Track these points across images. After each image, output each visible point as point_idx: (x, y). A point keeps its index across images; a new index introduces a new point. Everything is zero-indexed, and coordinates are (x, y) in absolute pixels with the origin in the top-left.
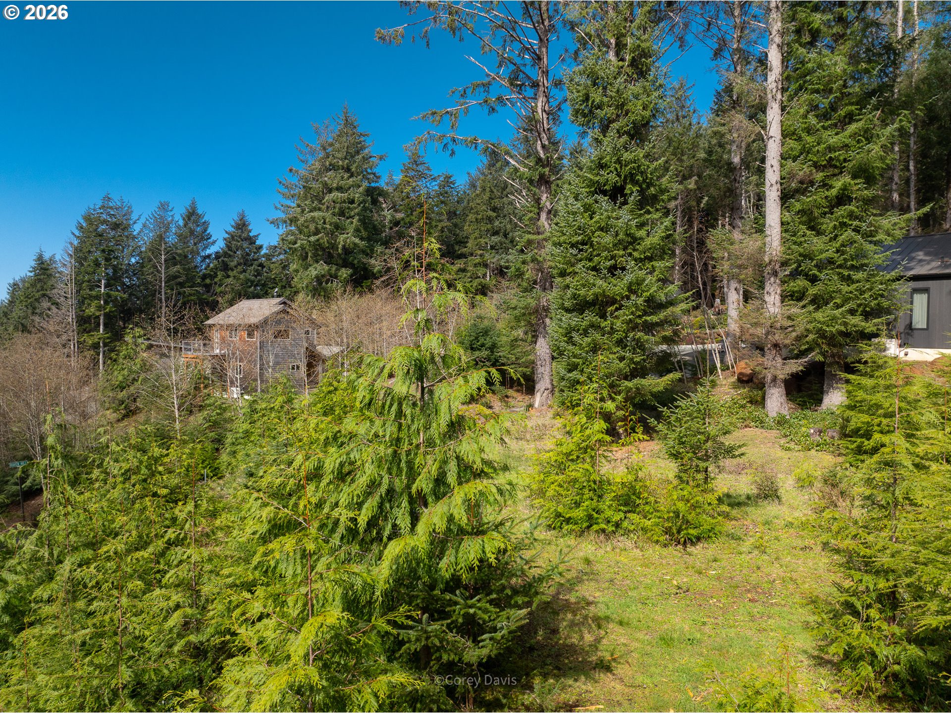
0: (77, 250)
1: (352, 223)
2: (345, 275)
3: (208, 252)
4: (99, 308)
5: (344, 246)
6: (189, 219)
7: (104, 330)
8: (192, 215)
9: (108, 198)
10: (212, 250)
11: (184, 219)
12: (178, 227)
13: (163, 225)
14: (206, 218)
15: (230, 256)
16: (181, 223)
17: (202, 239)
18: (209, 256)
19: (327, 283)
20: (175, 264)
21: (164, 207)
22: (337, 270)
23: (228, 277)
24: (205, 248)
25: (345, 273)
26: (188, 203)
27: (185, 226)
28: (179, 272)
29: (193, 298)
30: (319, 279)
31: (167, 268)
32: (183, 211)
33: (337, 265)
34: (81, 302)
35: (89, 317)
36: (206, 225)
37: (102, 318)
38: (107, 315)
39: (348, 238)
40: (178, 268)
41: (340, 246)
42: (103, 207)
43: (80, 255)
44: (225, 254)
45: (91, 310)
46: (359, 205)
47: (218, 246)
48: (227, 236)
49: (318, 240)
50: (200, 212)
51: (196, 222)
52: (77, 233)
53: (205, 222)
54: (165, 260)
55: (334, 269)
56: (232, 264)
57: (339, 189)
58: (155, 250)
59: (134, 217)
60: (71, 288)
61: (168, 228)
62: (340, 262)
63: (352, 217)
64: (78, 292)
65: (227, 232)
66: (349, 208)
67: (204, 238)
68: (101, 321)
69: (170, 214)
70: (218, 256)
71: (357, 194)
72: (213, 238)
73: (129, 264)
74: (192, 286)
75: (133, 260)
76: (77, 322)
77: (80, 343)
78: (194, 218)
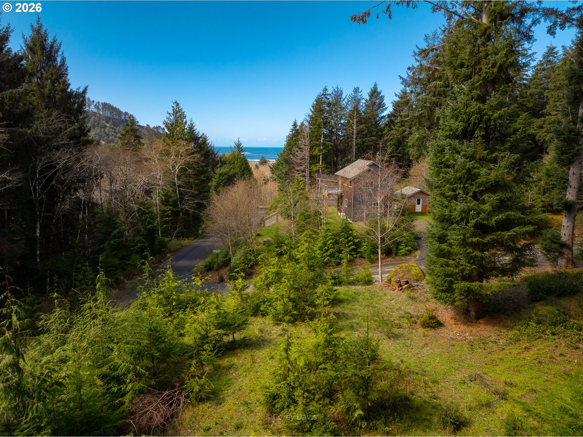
0: (311, 117)
3: (383, 114)
4: (320, 150)
6: (372, 95)
7: (322, 163)
8: (375, 93)
9: (326, 89)
10: (385, 113)
11: (370, 96)
12: (366, 100)
13: (356, 100)
14: (382, 94)
15: (395, 116)
16: (368, 98)
17: (380, 107)
18: (383, 117)
19: (426, 142)
20: (361, 124)
21: (356, 90)
23: (392, 129)
24: (382, 112)
26: (372, 86)
27: (370, 99)
28: (363, 128)
29: (371, 143)
30: (421, 139)
31: (357, 126)
32: (369, 90)
34: (312, 148)
35: (316, 155)
36: (382, 97)
37: (321, 156)
38: (323, 154)
40: (362, 126)
42: (323, 94)
43: (313, 120)
44: (393, 115)
45: (316, 152)
47: (389, 109)
48: (394, 103)
49: (421, 115)
50: (379, 90)
51: (376, 97)
52: (313, 110)
53: (381, 97)
54: (357, 122)
58: (351, 116)
59: (344, 96)
60: (307, 141)
61: (358, 101)
64: (310, 142)
67: (381, 106)
68: (321, 158)
69: (360, 94)
70: (389, 116)
72: (386, 106)
73: (341, 123)
74: (371, 137)
75: (342, 121)
76: (310, 158)
77: (310, 169)
78: (375, 94)
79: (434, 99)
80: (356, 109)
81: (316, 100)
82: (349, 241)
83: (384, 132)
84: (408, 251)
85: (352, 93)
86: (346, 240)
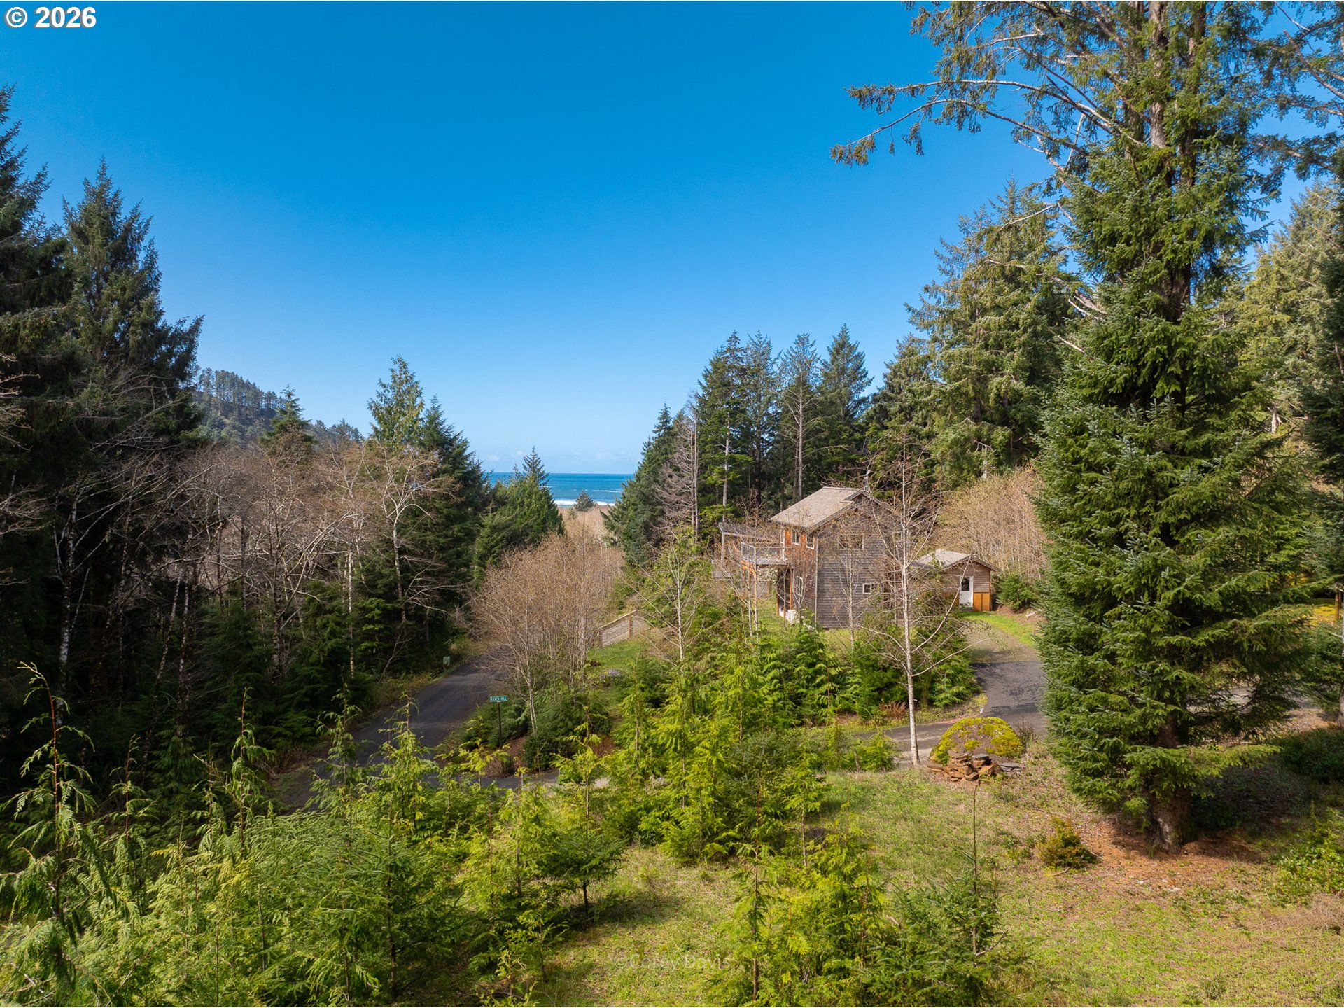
0: (703, 401)
1: (1012, 358)
2: (1001, 438)
3: (862, 395)
4: (722, 474)
5: (998, 395)
6: (838, 353)
7: (727, 503)
8: (842, 348)
9: (735, 339)
10: (867, 392)
11: (831, 353)
12: (825, 364)
13: (802, 363)
14: (859, 350)
15: (891, 399)
16: (828, 358)
17: (855, 379)
18: (864, 400)
19: (973, 450)
20: (816, 415)
21: (803, 341)
22: (991, 430)
23: (886, 428)
24: (861, 388)
25: (1001, 434)
26: (837, 332)
27: (833, 362)
28: (819, 425)
29: (837, 458)
30: (961, 443)
31: (806, 420)
32: (830, 342)
33: (992, 422)
34: (703, 468)
35: (713, 485)
36: (860, 357)
37: (725, 487)
38: (730, 483)
39: (1005, 382)
40: (818, 420)
41: (992, 395)
42: (729, 349)
43: (705, 408)
44: (885, 397)
45: (714, 478)
46: (1025, 331)
47: (876, 384)
48: (888, 371)
49: (958, 388)
50: (852, 342)
51: (846, 357)
52: (704, 383)
53: (858, 356)
54: (805, 410)
55: (986, 428)
56: (893, 409)
57: (998, 309)
58: (792, 398)
59: (773, 355)
60: (693, 452)
61: (808, 366)
62: (997, 417)
63: (1012, 350)
64: (700, 455)
65: (888, 366)
66: (1008, 336)
67: (858, 375)
68: (725, 491)
69: (810, 349)
70: (876, 399)
71: (1023, 314)
72: (870, 376)
73: (768, 414)
74: (837, 443)
75: (771, 410)
76: (698, 492)
77: (700, 517)
78: (845, 351)
79: (986, 355)
80: (802, 383)
81: (712, 363)
82: (819, 672)
83: (867, 433)
84: (958, 695)
85: (794, 346)
86: (811, 671)
